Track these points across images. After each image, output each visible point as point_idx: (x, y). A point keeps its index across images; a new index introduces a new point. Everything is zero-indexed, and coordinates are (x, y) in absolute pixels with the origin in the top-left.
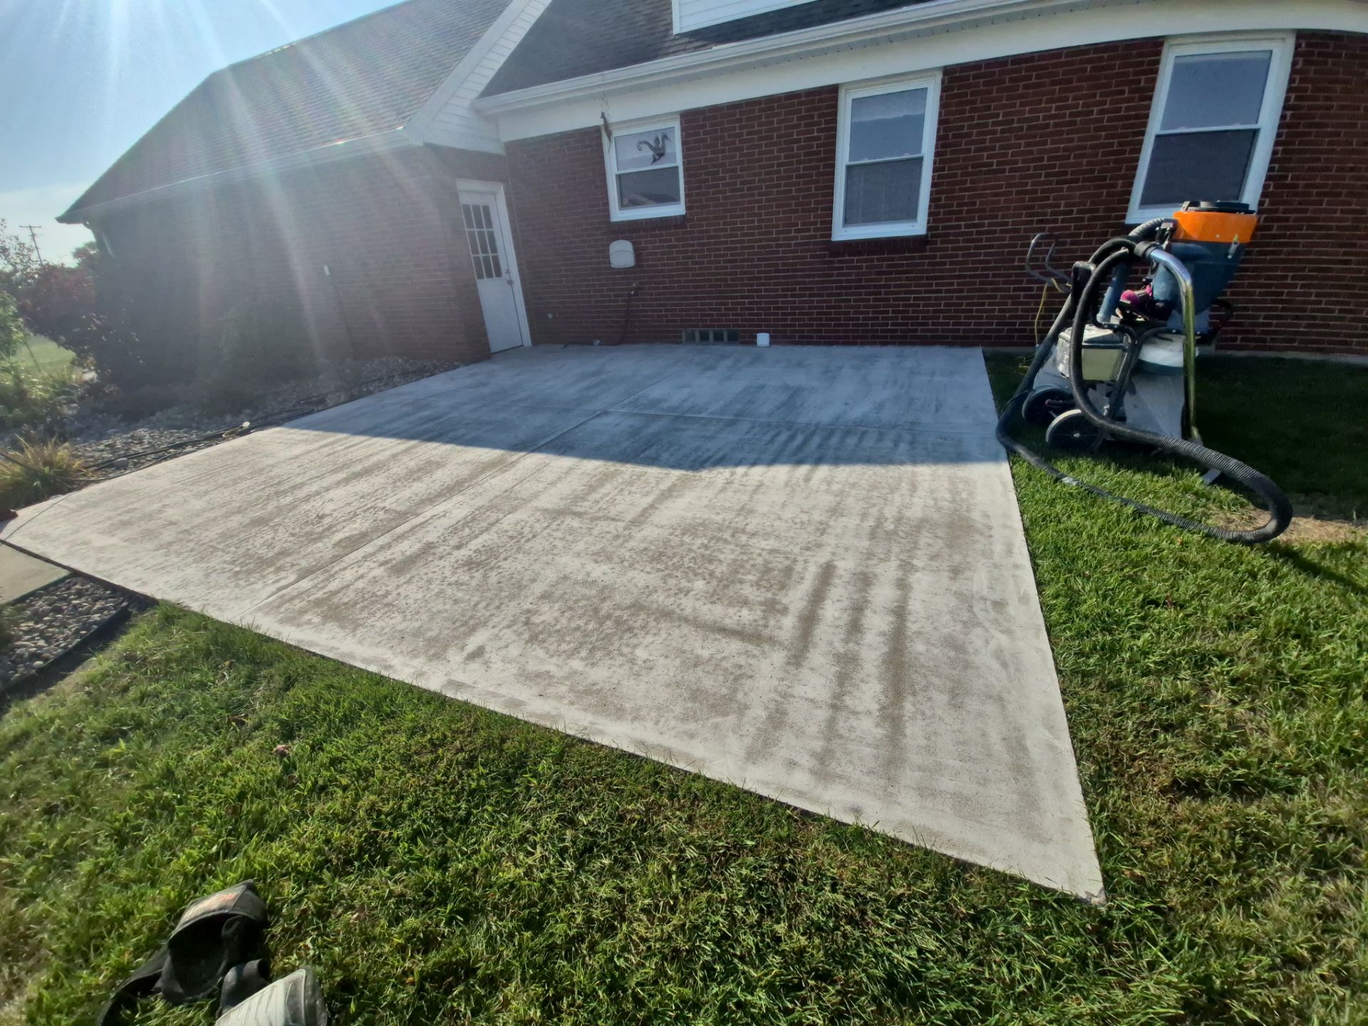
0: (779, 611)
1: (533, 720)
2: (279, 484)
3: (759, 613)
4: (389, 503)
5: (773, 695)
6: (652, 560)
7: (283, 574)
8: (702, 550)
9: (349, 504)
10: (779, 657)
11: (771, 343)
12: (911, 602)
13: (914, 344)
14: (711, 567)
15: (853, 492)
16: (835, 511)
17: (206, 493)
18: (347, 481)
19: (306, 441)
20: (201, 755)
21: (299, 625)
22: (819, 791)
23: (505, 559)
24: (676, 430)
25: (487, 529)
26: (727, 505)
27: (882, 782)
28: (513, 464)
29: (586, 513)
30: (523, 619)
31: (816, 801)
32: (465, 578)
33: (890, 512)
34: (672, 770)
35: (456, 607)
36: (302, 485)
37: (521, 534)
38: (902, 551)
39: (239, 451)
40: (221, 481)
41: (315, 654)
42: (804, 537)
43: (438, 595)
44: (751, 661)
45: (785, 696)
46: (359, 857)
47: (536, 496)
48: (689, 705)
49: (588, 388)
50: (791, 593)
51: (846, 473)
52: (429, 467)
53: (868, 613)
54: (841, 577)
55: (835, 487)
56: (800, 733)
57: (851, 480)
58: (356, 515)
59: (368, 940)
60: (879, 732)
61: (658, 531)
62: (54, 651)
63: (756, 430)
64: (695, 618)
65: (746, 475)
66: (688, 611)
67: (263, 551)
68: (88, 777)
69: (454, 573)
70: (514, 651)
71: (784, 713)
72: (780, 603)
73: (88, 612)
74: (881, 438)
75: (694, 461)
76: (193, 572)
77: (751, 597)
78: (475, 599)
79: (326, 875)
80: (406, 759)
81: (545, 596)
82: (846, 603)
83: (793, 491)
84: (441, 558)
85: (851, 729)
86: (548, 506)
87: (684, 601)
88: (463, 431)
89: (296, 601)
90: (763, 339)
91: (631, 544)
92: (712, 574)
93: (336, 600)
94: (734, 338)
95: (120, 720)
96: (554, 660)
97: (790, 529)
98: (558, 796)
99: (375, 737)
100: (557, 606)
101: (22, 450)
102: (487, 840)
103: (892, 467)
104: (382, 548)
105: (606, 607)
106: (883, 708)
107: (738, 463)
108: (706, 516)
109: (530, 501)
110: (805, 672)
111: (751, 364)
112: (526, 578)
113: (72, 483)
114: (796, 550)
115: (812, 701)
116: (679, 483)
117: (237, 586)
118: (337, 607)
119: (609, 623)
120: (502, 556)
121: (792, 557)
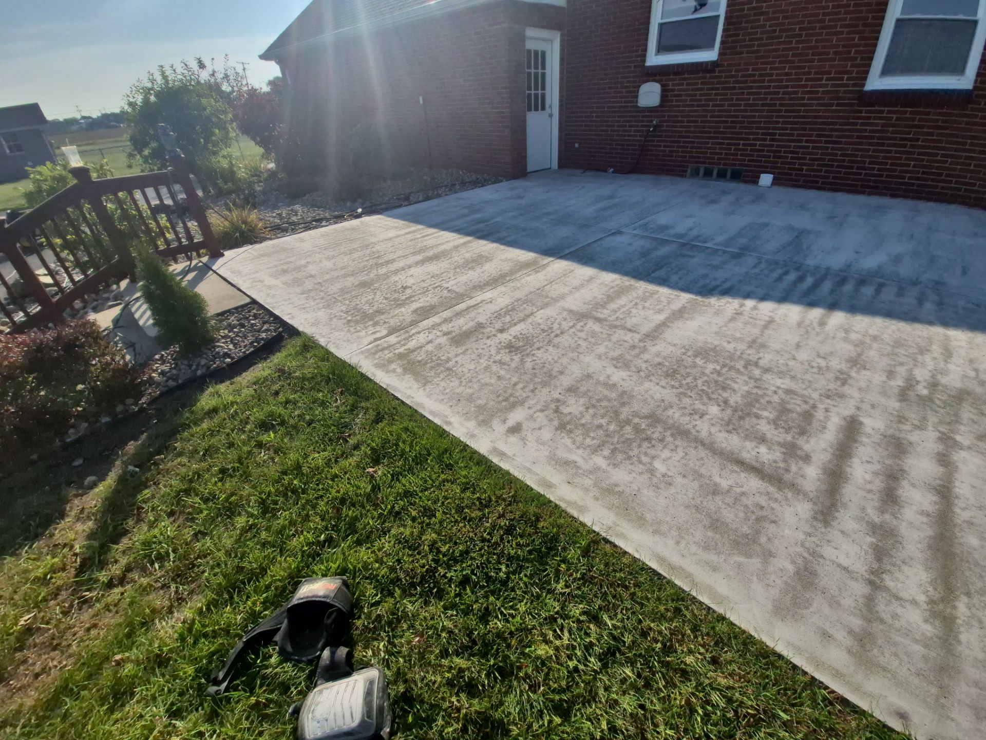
0: (801, 458)
1: (563, 505)
2: (378, 257)
3: (778, 454)
4: (451, 284)
5: (799, 549)
6: (667, 375)
7: (378, 328)
8: (715, 376)
9: (424, 281)
10: (804, 509)
11: (773, 184)
12: (957, 484)
13: (929, 200)
14: (725, 395)
15: (875, 345)
16: (856, 362)
17: (333, 257)
18: (422, 262)
19: (396, 228)
20: (318, 458)
21: (387, 372)
22: (859, 678)
23: (539, 349)
24: (684, 256)
25: (523, 320)
26: (738, 335)
27: (934, 690)
28: (545, 266)
29: (605, 320)
30: (553, 406)
31: (857, 689)
32: (506, 358)
33: (922, 375)
34: (694, 600)
35: (499, 383)
36: (393, 261)
37: (551, 328)
38: (941, 422)
39: (354, 229)
40: (342, 250)
41: (398, 399)
42: (822, 383)
43: (487, 368)
44: (774, 505)
45: (814, 554)
46: (421, 584)
47: (562, 297)
48: (710, 534)
49: (605, 209)
50: (813, 441)
51: (863, 324)
52: (480, 260)
53: (905, 483)
54: (869, 436)
55: (854, 336)
56: (834, 603)
57: (871, 332)
58: (428, 291)
59: (425, 664)
60: (928, 629)
61: (671, 349)
62: (238, 353)
63: (763, 266)
64: (712, 443)
65: (755, 308)
66: (704, 434)
67: (366, 307)
68: (249, 453)
69: (498, 353)
70: (546, 434)
71: (814, 574)
72: (800, 449)
73: (259, 331)
74: (901, 292)
75: (704, 287)
76: (322, 314)
77: (769, 436)
78: (515, 379)
79: (398, 592)
80: (460, 510)
81: (571, 390)
82: (877, 467)
83: (807, 332)
84: (488, 338)
85: (895, 616)
86: (574, 308)
87: (699, 423)
88: (505, 234)
89: (386, 352)
90: (766, 179)
91: (646, 356)
92: (726, 402)
93: (412, 356)
94: (736, 176)
95: (271, 415)
96: (580, 452)
97: (806, 372)
98: (585, 589)
99: (437, 483)
100: (582, 401)
101: (230, 210)
102: (522, 607)
103: (918, 326)
104: (445, 321)
105: (625, 413)
106: (931, 602)
107: (747, 296)
108: (716, 343)
109: (558, 301)
110: (835, 535)
111: (753, 201)
112: (556, 369)
113: (256, 238)
114: (815, 396)
115: (845, 569)
116: (688, 306)
117: (349, 331)
118: (414, 363)
119: (628, 429)
120: (537, 345)
121: (811, 402)
